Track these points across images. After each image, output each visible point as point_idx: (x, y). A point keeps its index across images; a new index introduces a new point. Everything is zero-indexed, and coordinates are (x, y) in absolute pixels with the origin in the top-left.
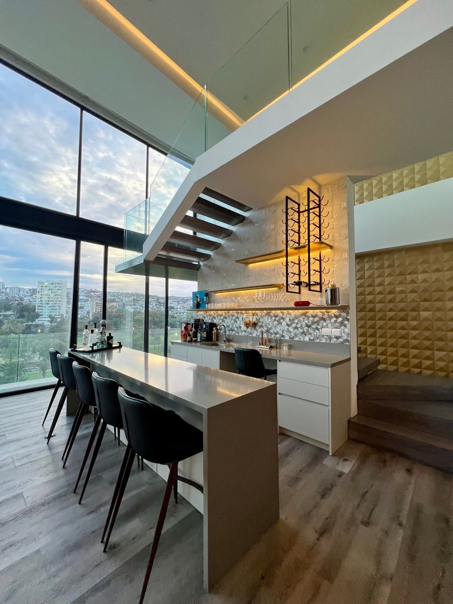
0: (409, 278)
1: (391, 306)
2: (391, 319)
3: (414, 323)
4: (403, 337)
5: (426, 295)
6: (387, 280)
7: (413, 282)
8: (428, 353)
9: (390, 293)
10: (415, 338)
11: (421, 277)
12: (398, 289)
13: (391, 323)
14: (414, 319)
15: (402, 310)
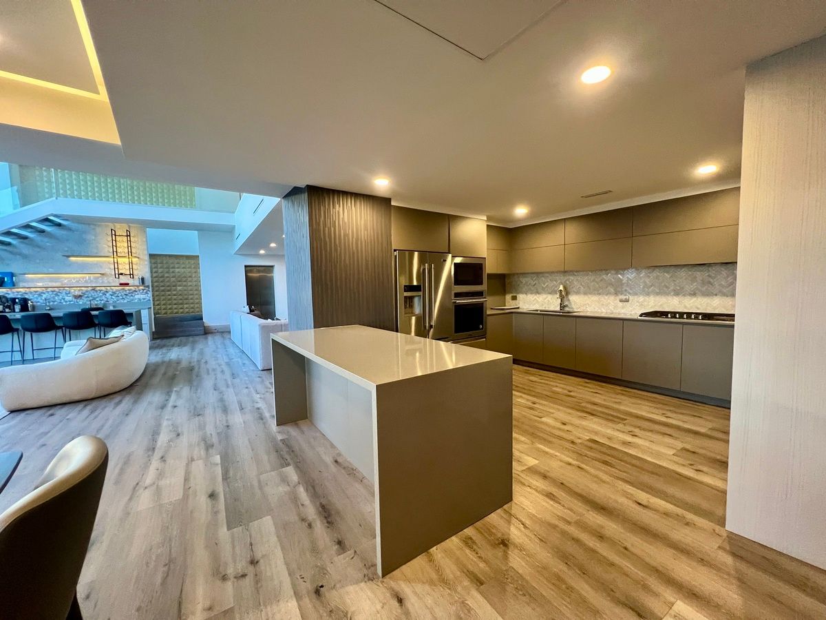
0: (171, 270)
1: (162, 284)
2: (163, 291)
3: (175, 292)
4: (169, 300)
5: (179, 279)
6: (160, 270)
7: (173, 272)
8: (181, 306)
9: (162, 277)
10: (175, 300)
11: (177, 270)
12: (166, 275)
13: (163, 293)
14: (174, 291)
15: (168, 286)
